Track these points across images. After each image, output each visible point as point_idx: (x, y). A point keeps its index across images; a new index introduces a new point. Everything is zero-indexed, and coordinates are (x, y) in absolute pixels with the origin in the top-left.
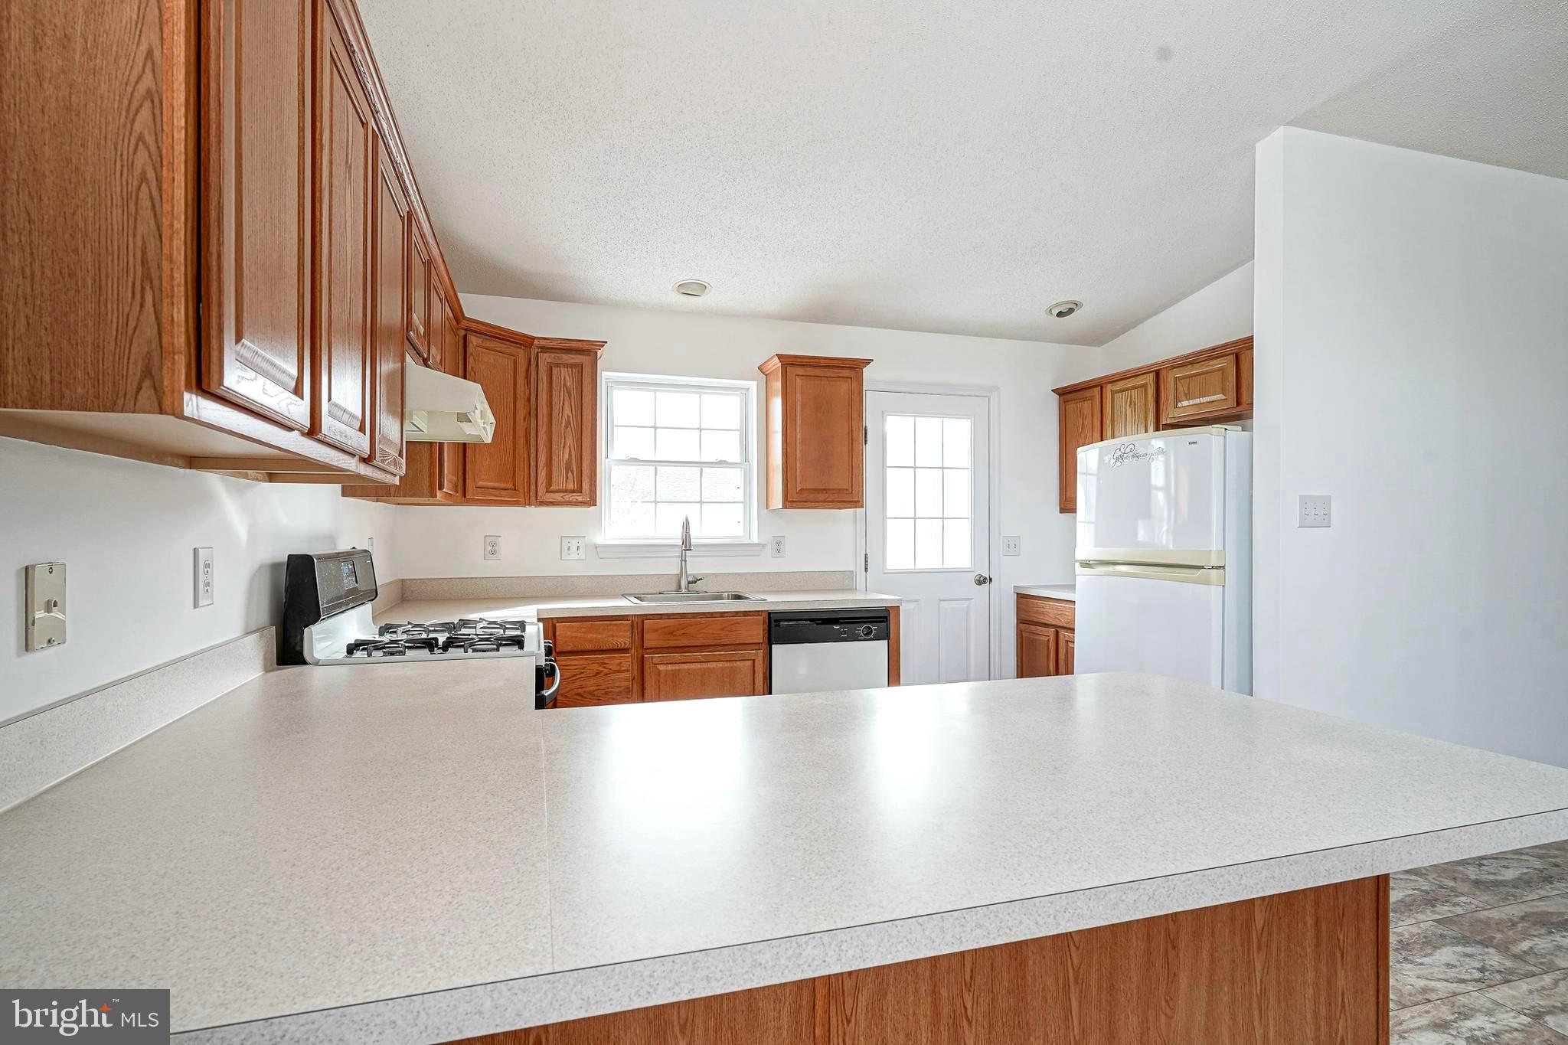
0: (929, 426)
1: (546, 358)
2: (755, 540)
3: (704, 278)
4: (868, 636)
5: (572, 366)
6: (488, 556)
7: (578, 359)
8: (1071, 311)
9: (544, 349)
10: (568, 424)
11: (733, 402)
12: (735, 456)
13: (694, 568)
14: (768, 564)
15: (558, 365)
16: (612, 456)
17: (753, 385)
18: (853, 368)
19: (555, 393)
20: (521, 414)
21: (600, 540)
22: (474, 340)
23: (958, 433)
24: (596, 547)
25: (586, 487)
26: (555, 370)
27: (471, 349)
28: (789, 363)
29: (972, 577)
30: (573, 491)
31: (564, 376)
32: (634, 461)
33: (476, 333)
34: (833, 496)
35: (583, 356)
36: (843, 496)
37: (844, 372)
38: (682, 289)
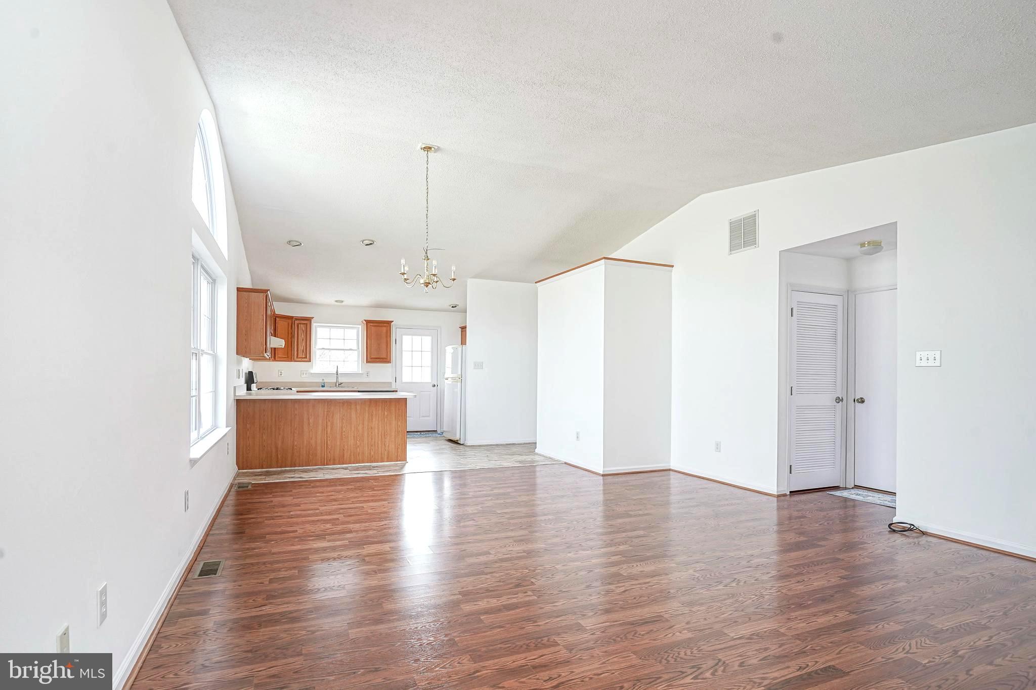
0: (417, 339)
1: (297, 322)
2: (361, 372)
3: (343, 300)
5: (304, 324)
6: (280, 376)
7: (305, 322)
8: (455, 307)
9: (296, 319)
10: (303, 339)
11: (355, 331)
12: (355, 348)
13: (340, 380)
14: (365, 380)
15: (300, 324)
16: (317, 347)
17: (360, 326)
18: (389, 323)
19: (299, 331)
20: (290, 336)
21: (312, 371)
22: (277, 319)
23: (427, 341)
24: (312, 373)
25: (308, 356)
26: (299, 325)
27: (277, 322)
28: (368, 322)
29: (431, 385)
30: (304, 358)
31: (302, 327)
32: (323, 349)
33: (278, 317)
34: (381, 360)
35: (307, 321)
36: (384, 360)
37: (385, 325)
38: (336, 301)
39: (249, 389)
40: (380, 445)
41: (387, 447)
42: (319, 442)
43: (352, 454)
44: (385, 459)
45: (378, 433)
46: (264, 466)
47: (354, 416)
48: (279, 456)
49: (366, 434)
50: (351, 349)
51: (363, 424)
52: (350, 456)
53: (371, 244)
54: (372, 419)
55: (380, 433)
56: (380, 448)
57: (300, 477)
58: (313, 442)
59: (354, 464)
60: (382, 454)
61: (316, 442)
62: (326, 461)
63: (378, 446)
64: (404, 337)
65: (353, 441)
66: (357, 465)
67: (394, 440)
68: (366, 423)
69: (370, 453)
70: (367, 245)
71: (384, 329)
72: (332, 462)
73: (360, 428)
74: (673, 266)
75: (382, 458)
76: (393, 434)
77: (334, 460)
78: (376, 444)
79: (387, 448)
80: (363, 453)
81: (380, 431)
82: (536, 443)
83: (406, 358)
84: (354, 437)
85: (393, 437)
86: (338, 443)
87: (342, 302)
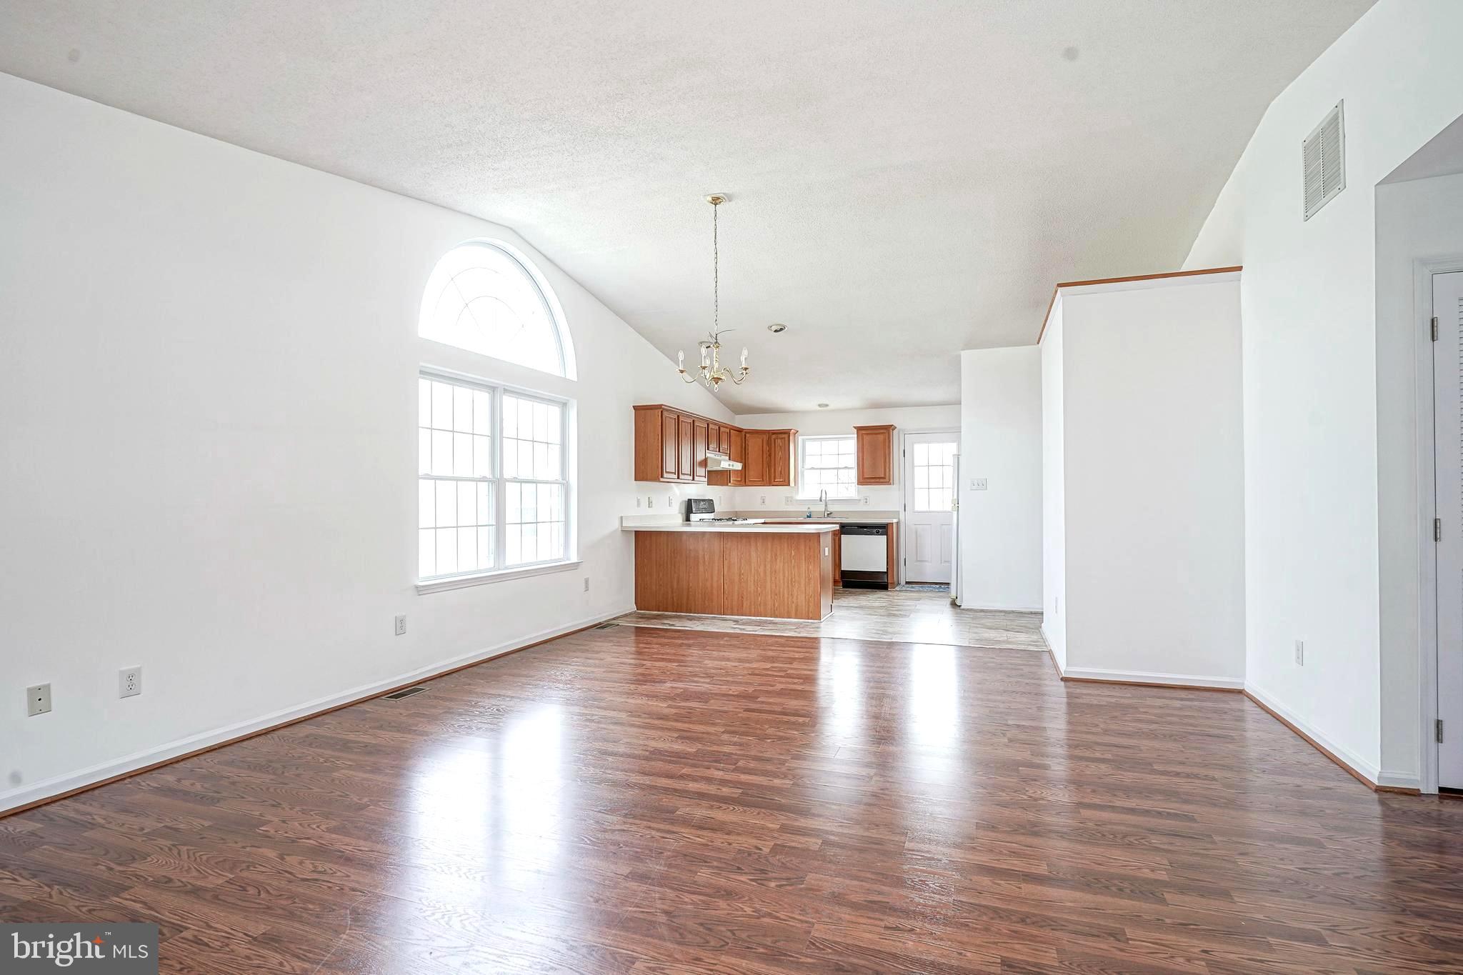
0: (934, 447)
1: (774, 436)
2: (857, 497)
3: (828, 403)
4: (878, 533)
5: (782, 438)
6: (762, 504)
9: (774, 434)
10: (781, 458)
11: (846, 443)
12: (853, 465)
13: (830, 509)
14: (862, 508)
15: (776, 439)
16: (805, 467)
18: (889, 428)
19: (776, 448)
20: (766, 455)
21: (794, 498)
22: (748, 435)
24: (797, 500)
25: (785, 479)
27: (747, 438)
28: (859, 429)
30: (780, 481)
31: (778, 442)
32: (813, 468)
33: (749, 433)
34: (878, 480)
35: (784, 436)
36: (882, 480)
37: (882, 431)
38: (820, 405)
39: (688, 519)
40: (786, 596)
41: (795, 597)
42: (715, 585)
43: (753, 603)
44: (793, 614)
45: (784, 579)
46: (661, 609)
47: (753, 554)
48: (675, 599)
49: (768, 579)
50: (846, 468)
51: (765, 567)
52: (750, 605)
53: (781, 329)
54: (776, 560)
55: (786, 579)
56: (786, 600)
57: (673, 625)
58: (708, 584)
59: (754, 616)
60: (788, 607)
61: (712, 586)
62: (723, 610)
63: (783, 596)
64: (916, 447)
65: (753, 586)
66: (758, 618)
67: (804, 589)
68: (768, 567)
69: (774, 605)
70: (776, 331)
71: (881, 437)
72: (729, 611)
73: (761, 570)
74: (1240, 268)
75: (788, 612)
76: (803, 582)
77: (732, 609)
78: (781, 594)
79: (794, 600)
80: (765, 604)
81: (786, 575)
82: (1042, 613)
83: (920, 477)
84: (754, 581)
85: (803, 586)
86: (736, 589)
87: (827, 405)
